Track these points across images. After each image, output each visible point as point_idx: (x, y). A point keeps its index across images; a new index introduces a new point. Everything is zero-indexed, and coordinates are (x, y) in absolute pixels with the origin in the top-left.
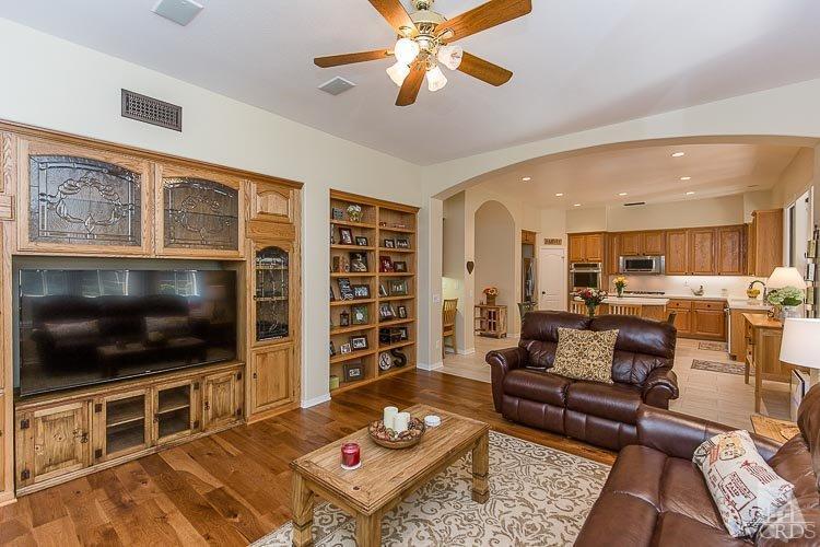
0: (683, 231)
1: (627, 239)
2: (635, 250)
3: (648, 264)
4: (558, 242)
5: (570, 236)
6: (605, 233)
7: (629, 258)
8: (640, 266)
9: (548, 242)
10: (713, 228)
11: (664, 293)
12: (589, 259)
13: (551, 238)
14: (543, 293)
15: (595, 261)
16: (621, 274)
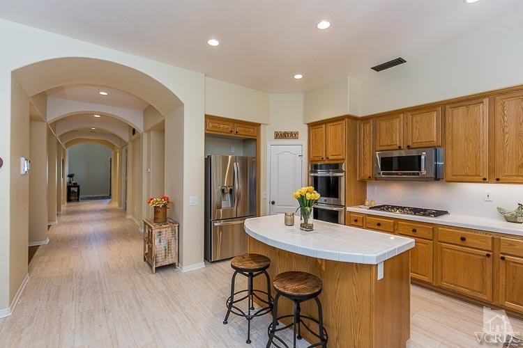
0: (476, 99)
1: (384, 125)
2: (396, 140)
3: (415, 163)
4: (293, 135)
5: (312, 126)
6: (349, 117)
7: (388, 155)
9: (279, 136)
11: (446, 213)
12: (331, 158)
13: (283, 130)
14: (273, 203)
15: (337, 160)
16: (376, 179)
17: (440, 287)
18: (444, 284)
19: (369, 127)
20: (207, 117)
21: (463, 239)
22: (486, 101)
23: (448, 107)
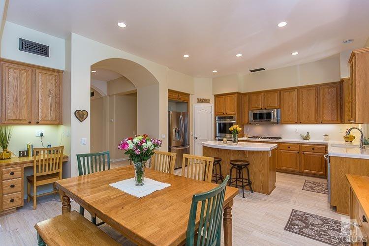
0: (293, 89)
1: (254, 97)
2: (259, 106)
3: (269, 116)
4: (207, 101)
5: (216, 96)
6: (238, 93)
7: (255, 112)
8: (263, 117)
9: (200, 101)
10: (315, 86)
11: (281, 138)
12: (228, 113)
13: (202, 98)
14: (196, 138)
15: (231, 114)
16: (250, 124)
17: (281, 169)
18: (282, 168)
19: (246, 99)
20: (169, 90)
21: (289, 147)
22: (296, 90)
23: (282, 91)
